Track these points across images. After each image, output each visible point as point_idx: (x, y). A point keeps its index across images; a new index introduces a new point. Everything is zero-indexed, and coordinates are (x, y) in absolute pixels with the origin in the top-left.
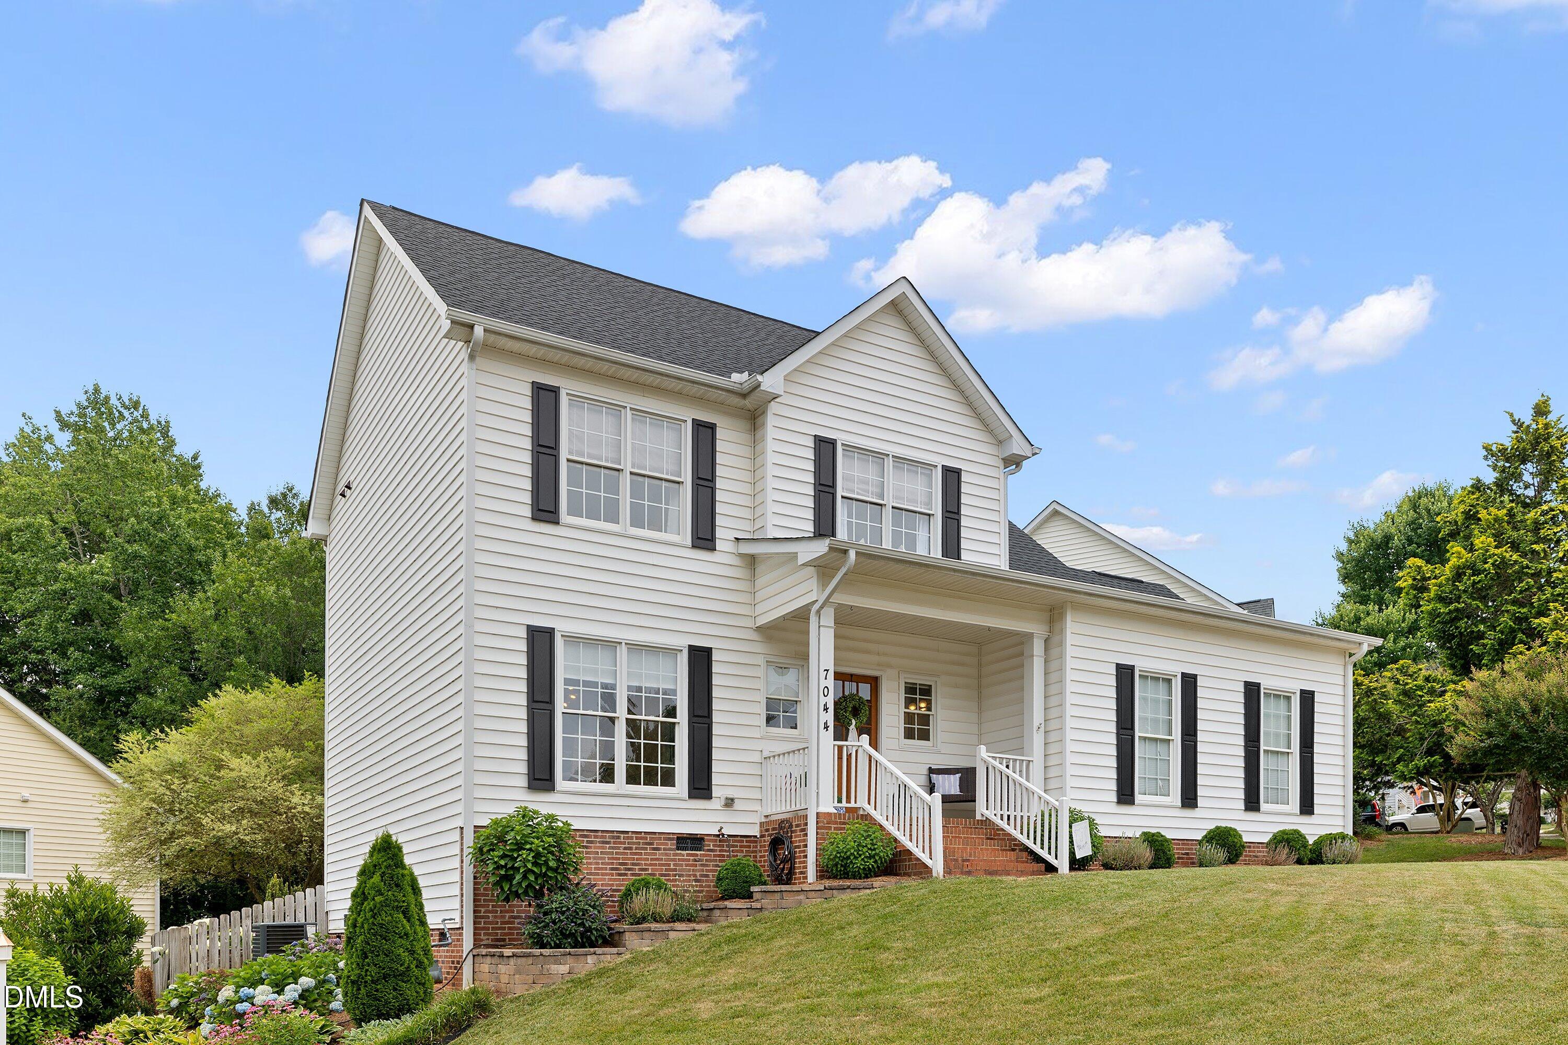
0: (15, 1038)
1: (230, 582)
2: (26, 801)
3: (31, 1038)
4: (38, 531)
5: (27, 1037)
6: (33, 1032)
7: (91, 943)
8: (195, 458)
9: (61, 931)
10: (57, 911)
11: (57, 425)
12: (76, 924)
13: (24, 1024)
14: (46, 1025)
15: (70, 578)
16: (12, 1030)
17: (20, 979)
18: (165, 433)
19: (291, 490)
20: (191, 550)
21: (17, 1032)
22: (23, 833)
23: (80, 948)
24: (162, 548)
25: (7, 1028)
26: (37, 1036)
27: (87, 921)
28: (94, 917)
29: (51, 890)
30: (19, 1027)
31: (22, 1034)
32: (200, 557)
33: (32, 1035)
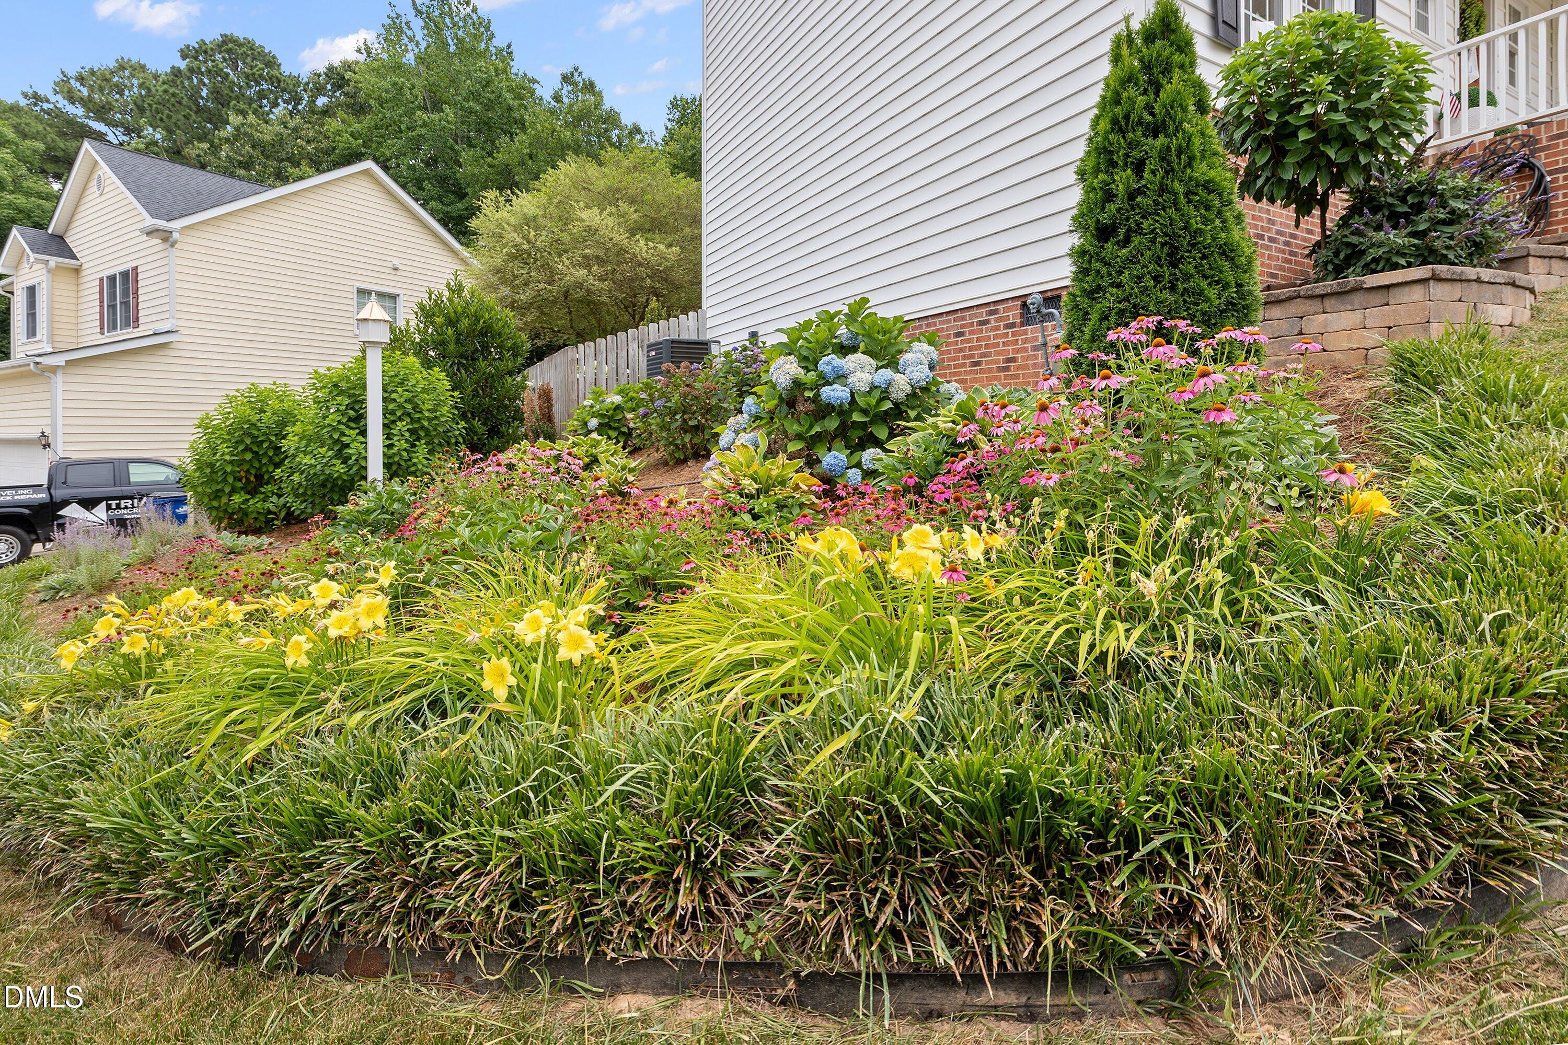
0: (394, 468)
1: (540, 128)
2: (396, 269)
3: (413, 469)
4: (401, 88)
5: (409, 467)
6: (415, 460)
7: (473, 359)
8: (509, 46)
9: (443, 343)
10: (437, 320)
11: (413, 12)
12: (458, 334)
13: (405, 450)
14: (431, 452)
15: (425, 125)
16: (390, 457)
17: (399, 390)
18: (487, 28)
19: (576, 70)
20: (510, 109)
21: (396, 459)
22: (394, 297)
23: (463, 365)
24: (488, 107)
25: (384, 454)
26: (420, 466)
27: (471, 333)
28: (479, 328)
29: (430, 298)
30: (398, 453)
31: (403, 463)
32: (516, 115)
33: (415, 465)
